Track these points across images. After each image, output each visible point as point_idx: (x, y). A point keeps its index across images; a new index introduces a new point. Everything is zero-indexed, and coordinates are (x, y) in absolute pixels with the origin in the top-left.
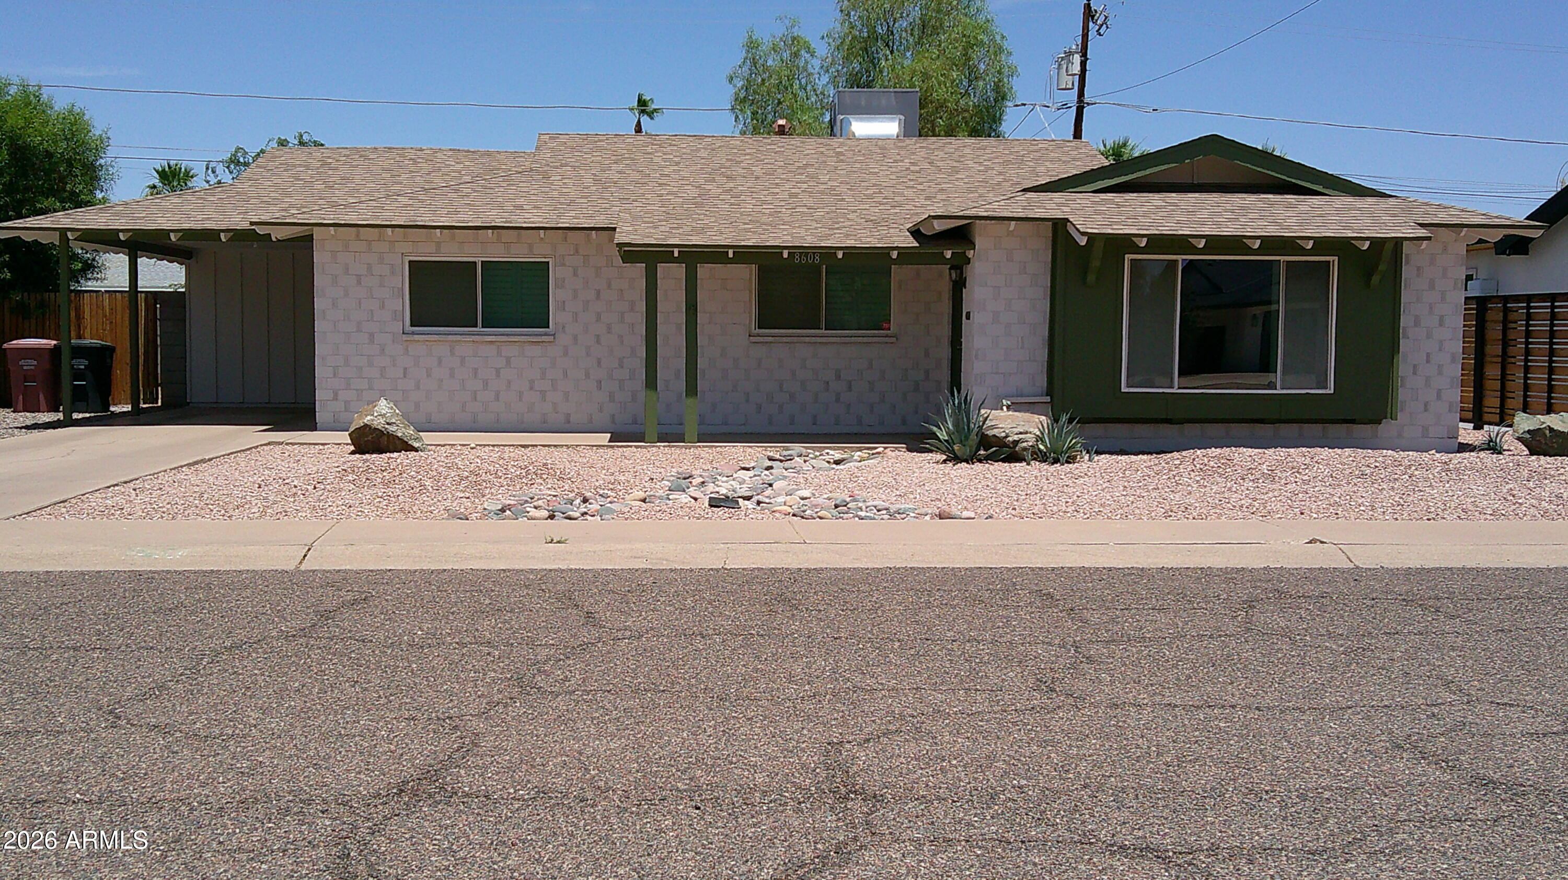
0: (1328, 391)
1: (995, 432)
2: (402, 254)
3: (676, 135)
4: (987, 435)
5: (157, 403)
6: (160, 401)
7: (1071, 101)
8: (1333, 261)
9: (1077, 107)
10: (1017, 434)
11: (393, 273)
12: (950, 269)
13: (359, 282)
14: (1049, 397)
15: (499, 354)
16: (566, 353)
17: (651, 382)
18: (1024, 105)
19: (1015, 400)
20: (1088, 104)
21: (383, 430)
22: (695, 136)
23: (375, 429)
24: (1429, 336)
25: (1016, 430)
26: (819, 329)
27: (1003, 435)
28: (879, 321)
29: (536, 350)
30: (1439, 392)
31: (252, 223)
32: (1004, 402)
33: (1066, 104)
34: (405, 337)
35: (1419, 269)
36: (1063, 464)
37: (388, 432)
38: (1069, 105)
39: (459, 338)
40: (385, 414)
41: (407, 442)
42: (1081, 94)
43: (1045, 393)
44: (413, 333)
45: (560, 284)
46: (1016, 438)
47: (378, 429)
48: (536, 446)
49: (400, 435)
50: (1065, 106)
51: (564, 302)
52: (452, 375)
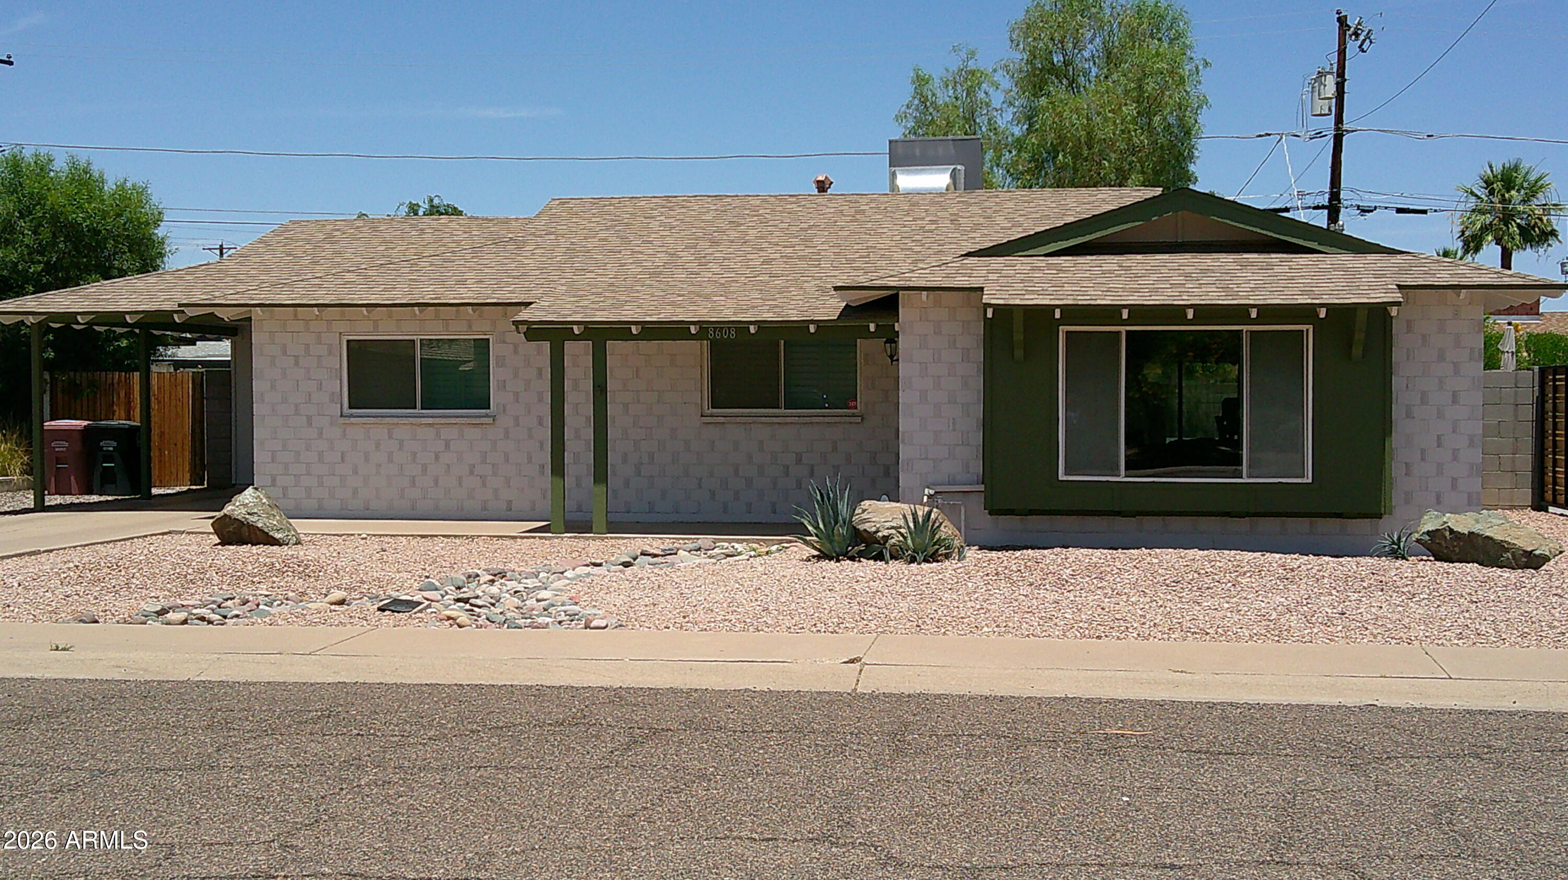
0: (1305, 481)
1: (866, 526)
2: (340, 333)
3: (696, 196)
4: (858, 529)
5: (203, 485)
6: (206, 482)
7: (1328, 129)
8: (1307, 330)
9: (1335, 135)
10: (888, 529)
11: (330, 353)
12: (885, 343)
13: (297, 363)
14: (983, 486)
15: (438, 435)
16: (507, 436)
17: (558, 468)
18: (1269, 135)
19: (939, 489)
20: (1348, 131)
21: (243, 520)
22: (716, 196)
23: (235, 519)
24: (1440, 415)
25: (888, 525)
26: (778, 408)
27: (874, 529)
28: (846, 399)
29: (473, 433)
30: (1454, 481)
31: (180, 305)
32: (926, 491)
33: (1321, 133)
34: (342, 420)
35: (1424, 337)
36: (919, 564)
37: (248, 523)
38: (1324, 134)
39: (396, 420)
40: (247, 504)
41: (267, 533)
42: (1339, 120)
43: (981, 480)
44: (352, 416)
45: (501, 362)
46: (886, 533)
47: (238, 520)
48: (436, 536)
49: (260, 525)
50: (1319, 135)
51: (505, 381)
52: (390, 460)
